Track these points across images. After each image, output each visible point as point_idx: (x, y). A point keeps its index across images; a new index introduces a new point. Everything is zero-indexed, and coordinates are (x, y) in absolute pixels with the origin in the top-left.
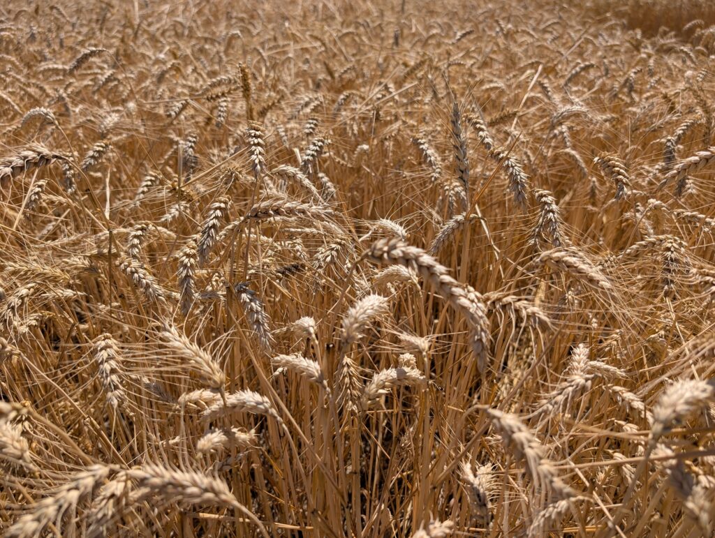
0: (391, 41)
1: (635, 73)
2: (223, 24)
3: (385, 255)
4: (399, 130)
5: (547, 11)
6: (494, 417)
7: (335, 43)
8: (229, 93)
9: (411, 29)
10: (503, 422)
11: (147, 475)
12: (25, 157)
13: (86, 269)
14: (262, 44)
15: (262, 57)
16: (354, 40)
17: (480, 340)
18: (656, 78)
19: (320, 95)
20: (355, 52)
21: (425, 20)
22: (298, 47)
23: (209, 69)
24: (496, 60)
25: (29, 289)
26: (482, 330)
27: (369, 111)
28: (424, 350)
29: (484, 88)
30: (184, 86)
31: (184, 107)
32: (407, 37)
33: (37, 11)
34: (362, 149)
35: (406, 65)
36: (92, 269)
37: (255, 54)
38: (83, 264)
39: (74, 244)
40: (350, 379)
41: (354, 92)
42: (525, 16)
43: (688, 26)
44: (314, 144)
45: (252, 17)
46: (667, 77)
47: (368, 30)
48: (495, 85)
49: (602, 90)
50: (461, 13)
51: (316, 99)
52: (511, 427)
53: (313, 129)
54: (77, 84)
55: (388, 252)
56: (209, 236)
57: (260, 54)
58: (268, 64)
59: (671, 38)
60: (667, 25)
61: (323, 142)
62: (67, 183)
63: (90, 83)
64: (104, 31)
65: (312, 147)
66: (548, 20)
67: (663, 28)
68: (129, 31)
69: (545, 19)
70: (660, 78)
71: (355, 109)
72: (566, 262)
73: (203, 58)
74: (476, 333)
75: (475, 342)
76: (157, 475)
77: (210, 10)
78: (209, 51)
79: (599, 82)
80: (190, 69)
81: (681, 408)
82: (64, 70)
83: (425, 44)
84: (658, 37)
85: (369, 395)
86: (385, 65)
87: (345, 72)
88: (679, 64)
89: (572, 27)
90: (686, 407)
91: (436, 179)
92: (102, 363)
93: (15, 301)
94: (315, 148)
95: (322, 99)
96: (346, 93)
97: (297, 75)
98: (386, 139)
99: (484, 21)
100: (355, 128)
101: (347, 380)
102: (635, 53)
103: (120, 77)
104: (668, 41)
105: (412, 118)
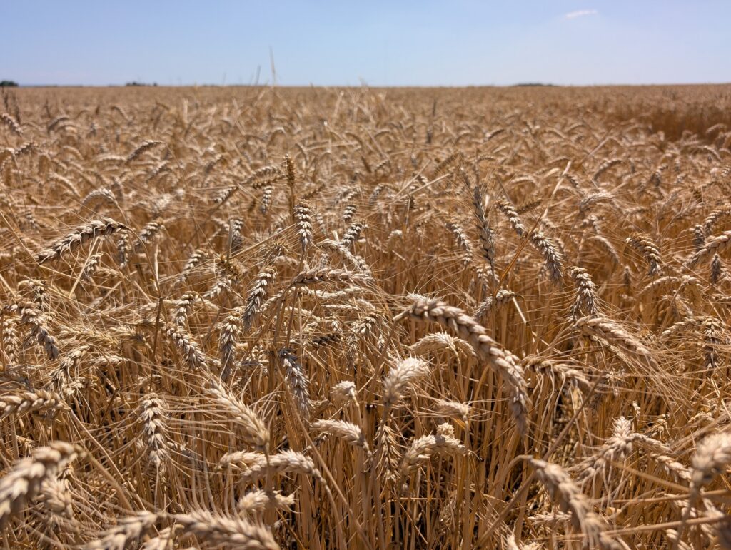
0: (424, 141)
1: (661, 169)
2: (265, 125)
3: (426, 313)
4: (431, 217)
5: (571, 116)
6: (538, 467)
7: (371, 141)
8: (274, 181)
9: (441, 130)
10: (547, 471)
11: (194, 520)
12: (94, 226)
13: (131, 338)
14: (303, 142)
15: (302, 151)
16: (388, 138)
17: (519, 402)
18: (683, 174)
19: (358, 186)
20: (389, 149)
21: (454, 124)
22: (335, 145)
23: (252, 162)
24: (523, 158)
25: (82, 351)
26: (520, 392)
27: (404, 199)
28: (464, 413)
29: (514, 181)
30: (229, 176)
31: (231, 194)
32: (438, 137)
33: (97, 111)
34: (396, 234)
35: (438, 160)
36: (137, 338)
37: (297, 149)
38: (130, 332)
39: (122, 313)
40: (389, 447)
41: (388, 184)
42: (550, 121)
43: (710, 130)
44: (352, 229)
45: (291, 119)
46: (694, 175)
47: (401, 131)
48: (526, 178)
49: (629, 185)
50: (489, 118)
51: (354, 190)
52: (555, 477)
53: (351, 215)
54: (131, 174)
55: (429, 311)
56: (254, 303)
57: (301, 149)
58: (308, 159)
59: (694, 140)
60: (689, 129)
61: (361, 227)
62: (120, 258)
63: (143, 173)
64: (157, 129)
65: (350, 231)
66: (572, 124)
67: (685, 133)
68: (180, 130)
69: (569, 123)
70: (687, 175)
71: (390, 199)
72: (602, 328)
73: (247, 152)
74: (515, 395)
75: (514, 404)
76: (203, 520)
77: (252, 113)
78: (252, 148)
79: (626, 179)
80: (235, 161)
81: (719, 456)
82: (121, 161)
83: (457, 143)
84: (682, 140)
85: (410, 460)
86: (418, 161)
87: (381, 167)
88: (705, 164)
89: (596, 130)
90: (723, 456)
91: (468, 263)
92: (148, 421)
93: (68, 362)
94: (353, 232)
95: (359, 190)
96: (381, 185)
97: (334, 169)
98: (419, 226)
99: (511, 124)
100: (390, 217)
101: (385, 448)
102: (660, 153)
103: (172, 168)
104: (692, 143)
105: (443, 207)
